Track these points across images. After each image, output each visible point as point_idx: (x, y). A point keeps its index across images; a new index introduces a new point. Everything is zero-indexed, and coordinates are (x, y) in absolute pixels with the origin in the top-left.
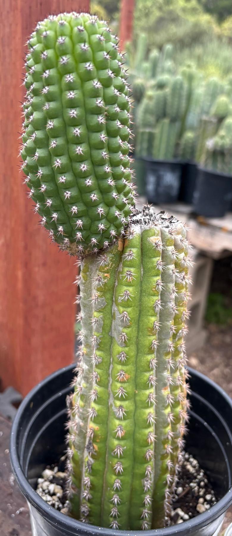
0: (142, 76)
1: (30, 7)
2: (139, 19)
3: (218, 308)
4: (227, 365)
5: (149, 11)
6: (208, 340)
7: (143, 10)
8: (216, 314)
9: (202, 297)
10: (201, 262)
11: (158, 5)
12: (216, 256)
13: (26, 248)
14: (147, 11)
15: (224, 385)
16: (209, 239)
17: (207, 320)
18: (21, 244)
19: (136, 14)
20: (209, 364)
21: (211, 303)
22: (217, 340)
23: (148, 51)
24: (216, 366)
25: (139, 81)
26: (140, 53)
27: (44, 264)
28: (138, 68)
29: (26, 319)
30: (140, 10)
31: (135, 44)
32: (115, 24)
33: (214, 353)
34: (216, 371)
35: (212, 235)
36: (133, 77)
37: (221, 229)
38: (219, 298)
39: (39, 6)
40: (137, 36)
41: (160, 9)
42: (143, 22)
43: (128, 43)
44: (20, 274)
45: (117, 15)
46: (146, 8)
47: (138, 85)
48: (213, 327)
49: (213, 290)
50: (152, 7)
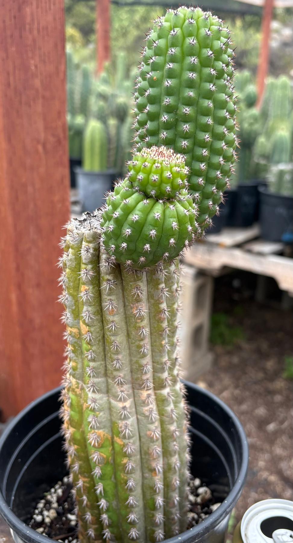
0: (124, 94)
1: (4, 22)
2: (116, 39)
3: (223, 329)
4: (237, 387)
5: (126, 31)
6: (216, 362)
7: (120, 29)
8: (221, 335)
9: (205, 318)
10: (200, 281)
11: (135, 24)
12: (216, 274)
13: (18, 269)
14: (124, 31)
15: (235, 408)
16: (207, 257)
17: (212, 342)
18: (12, 266)
19: (113, 34)
20: (218, 386)
21: (214, 324)
22: (224, 361)
23: (128, 70)
24: (225, 388)
25: (121, 100)
26: (120, 73)
27: (38, 285)
28: (120, 87)
29: (24, 343)
30: (117, 30)
31: (114, 65)
32: (91, 46)
33: (222, 375)
34: (226, 394)
35: (210, 252)
36: (114, 96)
37: (218, 245)
38: (223, 318)
39: (13, 20)
40: (116, 57)
41: (138, 27)
42: (121, 42)
43: (107, 64)
44: (14, 297)
45: (93, 37)
46: (122, 28)
47: (121, 104)
48: (219, 349)
49: (215, 310)
50: (128, 26)
